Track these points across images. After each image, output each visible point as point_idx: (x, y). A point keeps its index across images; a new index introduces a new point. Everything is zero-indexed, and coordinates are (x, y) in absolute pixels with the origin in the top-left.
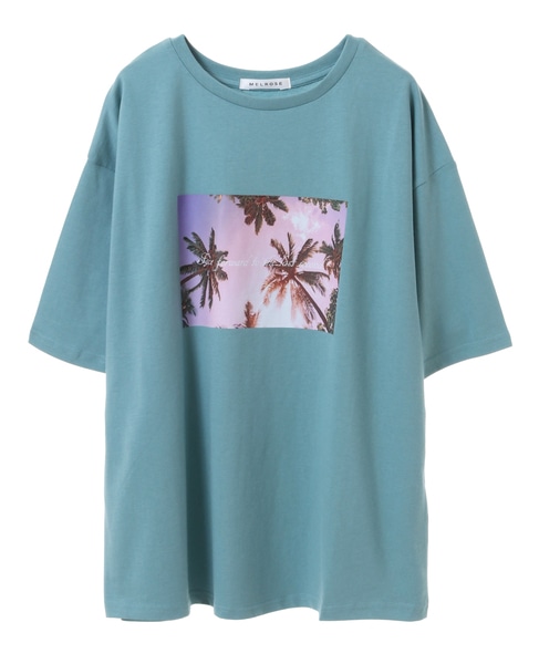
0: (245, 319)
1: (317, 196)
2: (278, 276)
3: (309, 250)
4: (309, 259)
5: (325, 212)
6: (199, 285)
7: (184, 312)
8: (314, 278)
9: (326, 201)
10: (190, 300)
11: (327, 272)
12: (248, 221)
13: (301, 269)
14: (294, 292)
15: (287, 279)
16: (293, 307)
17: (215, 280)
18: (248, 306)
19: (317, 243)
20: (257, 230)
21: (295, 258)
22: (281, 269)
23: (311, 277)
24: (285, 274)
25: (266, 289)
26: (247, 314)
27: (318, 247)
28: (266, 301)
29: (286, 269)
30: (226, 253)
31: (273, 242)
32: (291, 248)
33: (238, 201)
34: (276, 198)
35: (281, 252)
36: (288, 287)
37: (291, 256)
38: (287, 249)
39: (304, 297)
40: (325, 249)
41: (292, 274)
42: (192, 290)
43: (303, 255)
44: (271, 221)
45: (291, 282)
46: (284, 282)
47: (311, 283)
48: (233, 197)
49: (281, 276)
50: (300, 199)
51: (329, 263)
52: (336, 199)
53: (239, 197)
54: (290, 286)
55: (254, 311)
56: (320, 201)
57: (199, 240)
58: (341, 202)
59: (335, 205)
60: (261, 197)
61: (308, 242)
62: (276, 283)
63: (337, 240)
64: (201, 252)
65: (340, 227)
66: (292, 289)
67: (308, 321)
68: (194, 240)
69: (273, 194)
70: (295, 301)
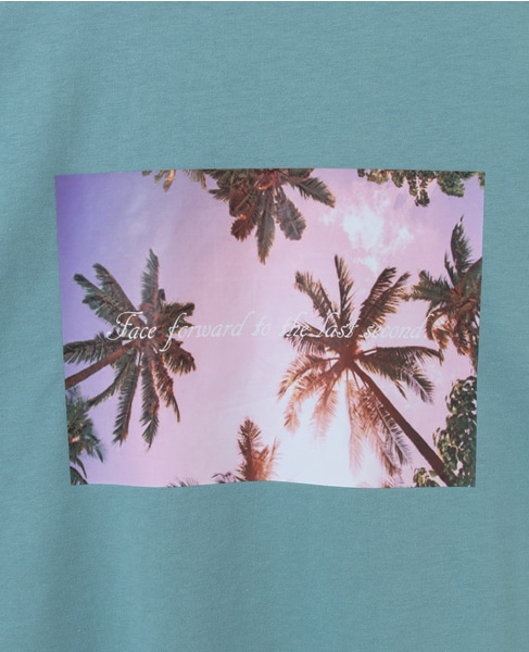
0: (241, 460)
1: (401, 166)
2: (315, 362)
3: (387, 296)
4: (388, 317)
5: (424, 201)
6: (110, 391)
7: (74, 449)
8: (402, 362)
9: (427, 175)
10: (89, 425)
11: (434, 345)
12: (239, 231)
13: (369, 342)
14: (356, 401)
15: (338, 369)
16: (354, 438)
17: (163, 374)
18: (248, 430)
19: (406, 276)
20: (263, 252)
21: (354, 317)
22: (321, 343)
23: (394, 361)
24: (331, 356)
25: (291, 391)
26: (246, 449)
27: (408, 287)
28: (290, 420)
29: (335, 344)
30: (190, 308)
31: (301, 281)
32: (343, 293)
33: (213, 184)
34: (305, 173)
35: (321, 304)
36: (340, 387)
37: (345, 312)
38: (334, 296)
39: (379, 411)
40: (429, 289)
41: (349, 356)
42: (93, 402)
43: (375, 309)
44: (294, 228)
45: (348, 376)
46: (329, 377)
47: (394, 376)
48: (201, 174)
49: (323, 362)
50: (361, 173)
51: (441, 322)
52: (451, 169)
53: (217, 174)
54: (346, 385)
55: (262, 442)
56: (411, 175)
57: (110, 282)
58: (467, 175)
59: (451, 182)
60: (269, 172)
61: (385, 275)
62: (310, 379)
63: (460, 265)
64: (115, 311)
65: (466, 235)
66: (350, 391)
67: (392, 469)
68: (97, 283)
69: (297, 165)
70: (358, 423)
